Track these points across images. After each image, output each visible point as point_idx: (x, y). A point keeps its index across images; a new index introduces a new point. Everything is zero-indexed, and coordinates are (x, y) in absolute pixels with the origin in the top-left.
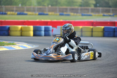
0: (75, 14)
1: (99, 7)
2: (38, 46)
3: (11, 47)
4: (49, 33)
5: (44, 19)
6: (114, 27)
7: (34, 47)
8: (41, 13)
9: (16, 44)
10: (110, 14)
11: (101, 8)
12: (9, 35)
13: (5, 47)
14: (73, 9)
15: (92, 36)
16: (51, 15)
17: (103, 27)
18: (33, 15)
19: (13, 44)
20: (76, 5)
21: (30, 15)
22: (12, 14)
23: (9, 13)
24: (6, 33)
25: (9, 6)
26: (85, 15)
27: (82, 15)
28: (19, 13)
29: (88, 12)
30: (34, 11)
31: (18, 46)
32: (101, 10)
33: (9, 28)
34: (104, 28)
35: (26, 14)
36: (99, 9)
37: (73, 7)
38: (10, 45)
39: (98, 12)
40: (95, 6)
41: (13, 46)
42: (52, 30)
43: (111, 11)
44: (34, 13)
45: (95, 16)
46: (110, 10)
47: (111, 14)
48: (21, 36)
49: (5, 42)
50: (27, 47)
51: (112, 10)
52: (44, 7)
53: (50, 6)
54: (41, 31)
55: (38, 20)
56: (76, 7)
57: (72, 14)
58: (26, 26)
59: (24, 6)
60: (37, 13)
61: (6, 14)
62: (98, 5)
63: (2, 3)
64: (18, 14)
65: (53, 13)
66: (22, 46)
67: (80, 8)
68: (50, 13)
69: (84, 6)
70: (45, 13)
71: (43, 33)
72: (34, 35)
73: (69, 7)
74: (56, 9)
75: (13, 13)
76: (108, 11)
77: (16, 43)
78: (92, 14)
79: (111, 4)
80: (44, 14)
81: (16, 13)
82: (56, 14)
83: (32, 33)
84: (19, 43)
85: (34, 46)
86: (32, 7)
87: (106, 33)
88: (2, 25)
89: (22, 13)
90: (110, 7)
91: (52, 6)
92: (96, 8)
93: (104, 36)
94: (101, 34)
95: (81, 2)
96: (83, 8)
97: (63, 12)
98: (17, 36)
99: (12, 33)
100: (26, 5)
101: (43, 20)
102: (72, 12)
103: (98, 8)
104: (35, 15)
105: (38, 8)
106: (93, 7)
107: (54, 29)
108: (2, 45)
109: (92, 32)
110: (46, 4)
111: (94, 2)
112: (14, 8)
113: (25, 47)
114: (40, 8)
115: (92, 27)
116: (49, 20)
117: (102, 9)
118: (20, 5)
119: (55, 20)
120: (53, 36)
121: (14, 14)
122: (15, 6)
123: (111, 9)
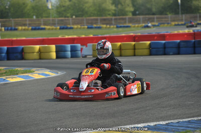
0: (108, 26)
1: (139, 14)
2: (65, 73)
3: (28, 76)
4: (77, 53)
5: (68, 35)
6: (164, 42)
7: (59, 75)
8: (62, 26)
9: (34, 71)
10: (154, 23)
11: (141, 17)
12: (23, 58)
13: (20, 77)
14: (105, 20)
15: (135, 55)
16: (77, 28)
17: (149, 42)
18: (52, 29)
19: (30, 72)
20: (109, 15)
21: (49, 29)
22: (24, 30)
23: (20, 28)
24: (19, 56)
25: (20, 19)
26: (121, 27)
27: (117, 27)
28: (34, 28)
29: (125, 22)
30: (54, 24)
31: (37, 75)
32: (141, 19)
33: (23, 49)
34: (150, 44)
35: (44, 29)
36: (140, 18)
37: (105, 17)
38: (27, 73)
39: (138, 22)
40: (134, 13)
41: (30, 75)
42: (82, 49)
43: (155, 20)
44: (53, 27)
45: (134, 27)
46: (154, 18)
47: (157, 24)
48: (40, 59)
49: (19, 69)
50: (49, 75)
51: (157, 18)
52: (67, 18)
53: (74, 17)
54: (66, 51)
55: (60, 37)
56: (109, 17)
57: (105, 26)
58: (46, 45)
59: (40, 18)
60: (59, 27)
61: (16, 29)
62: (137, 13)
63: (10, 14)
64: (32, 29)
65: (79, 26)
66: (43, 74)
67: (114, 17)
68: (76, 27)
69: (119, 15)
70: (69, 26)
71: (69, 54)
72: (57, 57)
73: (99, 18)
74: (83, 19)
75: (27, 27)
76: (151, 20)
77: (34, 69)
78: (130, 25)
79: (154, 10)
80: (67, 28)
81: (30, 28)
82: (83, 27)
83: (54, 55)
84: (38, 70)
85: (59, 72)
86: (51, 19)
87: (153, 51)
88: (12, 45)
89: (37, 28)
90: (154, 14)
91: (76, 16)
92: (134, 17)
93: (151, 54)
94: (147, 51)
95: (115, 10)
96: (118, 17)
97: (92, 24)
98: (35, 60)
99: (27, 56)
100: (42, 17)
101: (67, 37)
102: (103, 24)
103: (138, 16)
104: (56, 29)
105: (58, 20)
106: (130, 15)
107: (84, 47)
108: (15, 73)
109: (135, 49)
110: (68, 15)
111: (132, 9)
112: (26, 20)
113: (47, 75)
114: (62, 20)
115: (133, 43)
116: (75, 36)
117: (143, 18)
118: (34, 17)
119: (83, 36)
120: (83, 57)
121: (27, 30)
122: (27, 19)
123: (155, 16)
